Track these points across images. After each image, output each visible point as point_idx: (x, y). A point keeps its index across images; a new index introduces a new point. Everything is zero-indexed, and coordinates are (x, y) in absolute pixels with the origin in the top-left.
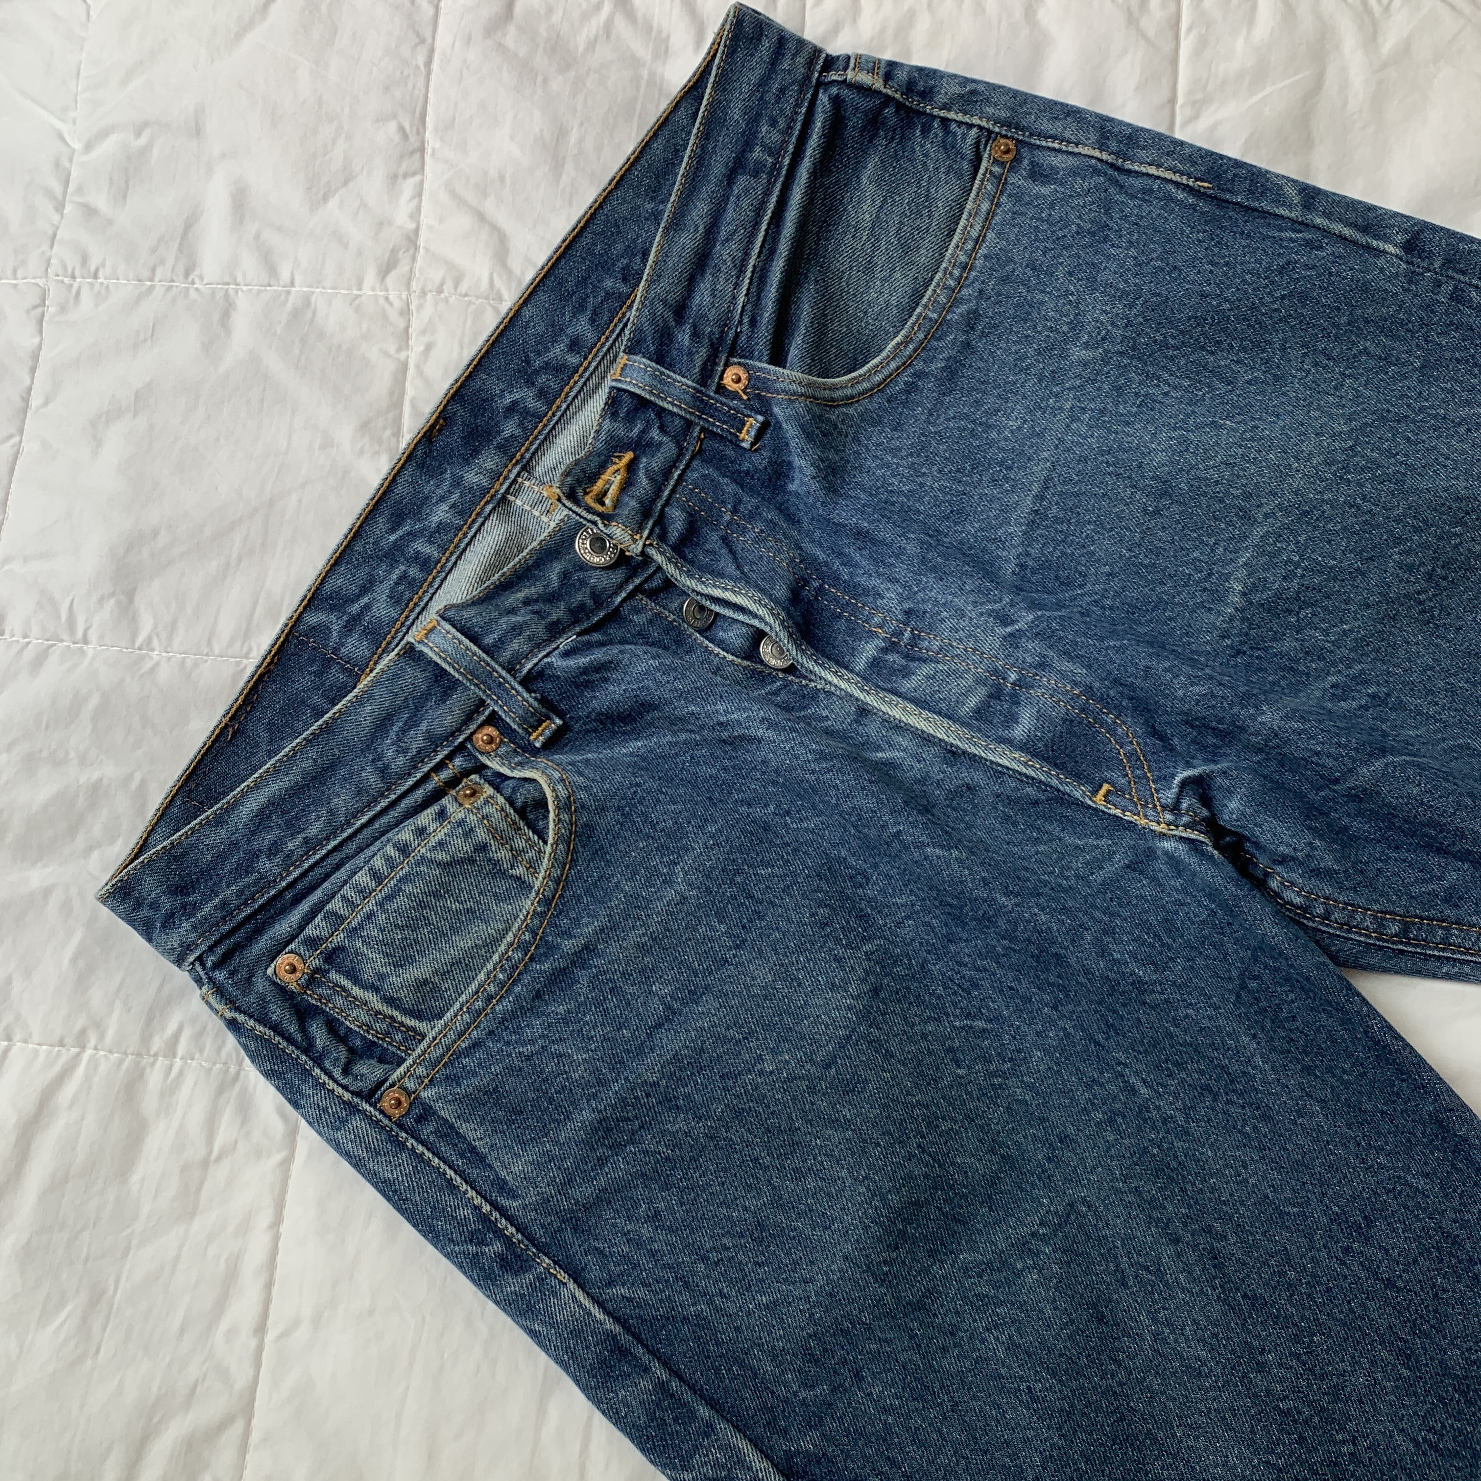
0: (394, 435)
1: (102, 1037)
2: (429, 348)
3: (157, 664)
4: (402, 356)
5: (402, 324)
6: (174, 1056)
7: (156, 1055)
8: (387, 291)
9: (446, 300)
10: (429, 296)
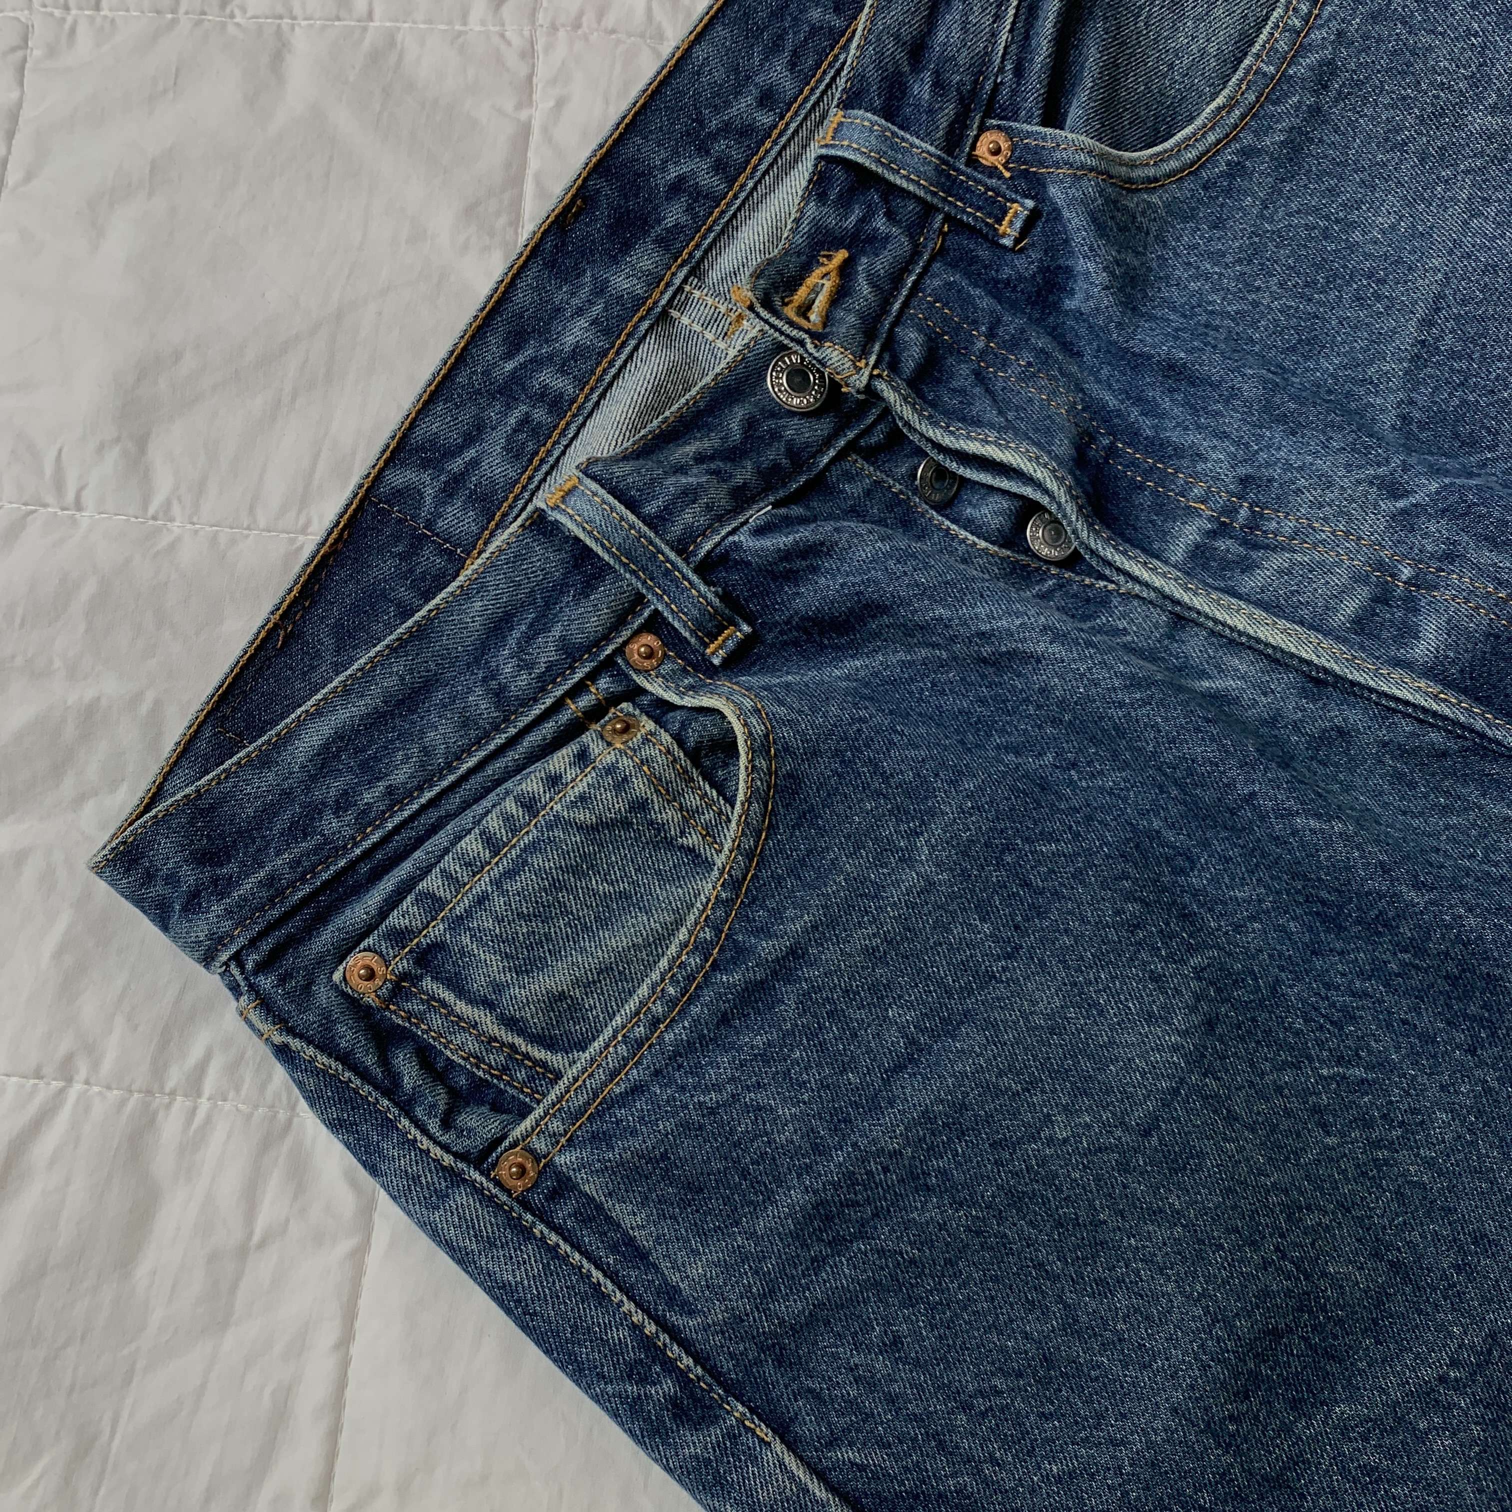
0: (510, 224)
1: (95, 1065)
2: (560, 103)
3: (178, 539)
4: (523, 115)
5: (524, 71)
6: (199, 1096)
7: (173, 1093)
8: (503, 25)
9: (586, 38)
10: (561, 33)
